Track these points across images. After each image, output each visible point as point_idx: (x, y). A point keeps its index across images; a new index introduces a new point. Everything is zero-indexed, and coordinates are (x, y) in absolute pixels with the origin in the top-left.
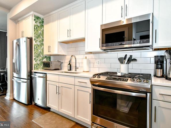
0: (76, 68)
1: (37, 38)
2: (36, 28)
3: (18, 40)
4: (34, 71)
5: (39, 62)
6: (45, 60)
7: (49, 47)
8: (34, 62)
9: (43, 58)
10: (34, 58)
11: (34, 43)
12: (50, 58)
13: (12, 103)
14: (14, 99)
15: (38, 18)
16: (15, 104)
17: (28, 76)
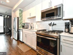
0: (33, 28)
1: (20, 17)
2: (20, 14)
3: (15, 18)
4: (19, 29)
5: (21, 26)
6: (23, 25)
7: (24, 20)
8: (19, 26)
9: (22, 24)
10: (19, 24)
11: (19, 19)
12: (25, 24)
13: (13, 40)
14: (13, 38)
15: (20, 10)
16: (14, 40)
17: (17, 30)
